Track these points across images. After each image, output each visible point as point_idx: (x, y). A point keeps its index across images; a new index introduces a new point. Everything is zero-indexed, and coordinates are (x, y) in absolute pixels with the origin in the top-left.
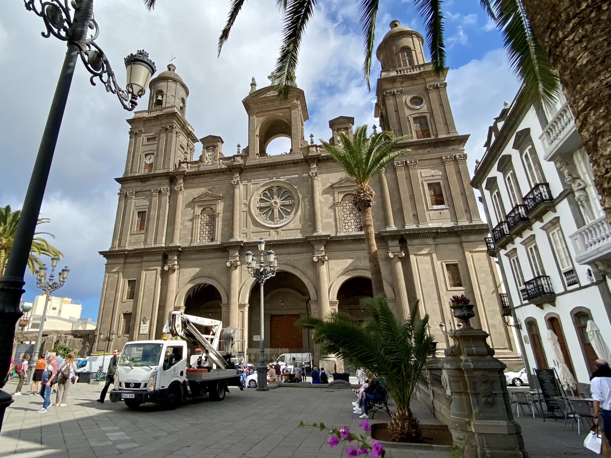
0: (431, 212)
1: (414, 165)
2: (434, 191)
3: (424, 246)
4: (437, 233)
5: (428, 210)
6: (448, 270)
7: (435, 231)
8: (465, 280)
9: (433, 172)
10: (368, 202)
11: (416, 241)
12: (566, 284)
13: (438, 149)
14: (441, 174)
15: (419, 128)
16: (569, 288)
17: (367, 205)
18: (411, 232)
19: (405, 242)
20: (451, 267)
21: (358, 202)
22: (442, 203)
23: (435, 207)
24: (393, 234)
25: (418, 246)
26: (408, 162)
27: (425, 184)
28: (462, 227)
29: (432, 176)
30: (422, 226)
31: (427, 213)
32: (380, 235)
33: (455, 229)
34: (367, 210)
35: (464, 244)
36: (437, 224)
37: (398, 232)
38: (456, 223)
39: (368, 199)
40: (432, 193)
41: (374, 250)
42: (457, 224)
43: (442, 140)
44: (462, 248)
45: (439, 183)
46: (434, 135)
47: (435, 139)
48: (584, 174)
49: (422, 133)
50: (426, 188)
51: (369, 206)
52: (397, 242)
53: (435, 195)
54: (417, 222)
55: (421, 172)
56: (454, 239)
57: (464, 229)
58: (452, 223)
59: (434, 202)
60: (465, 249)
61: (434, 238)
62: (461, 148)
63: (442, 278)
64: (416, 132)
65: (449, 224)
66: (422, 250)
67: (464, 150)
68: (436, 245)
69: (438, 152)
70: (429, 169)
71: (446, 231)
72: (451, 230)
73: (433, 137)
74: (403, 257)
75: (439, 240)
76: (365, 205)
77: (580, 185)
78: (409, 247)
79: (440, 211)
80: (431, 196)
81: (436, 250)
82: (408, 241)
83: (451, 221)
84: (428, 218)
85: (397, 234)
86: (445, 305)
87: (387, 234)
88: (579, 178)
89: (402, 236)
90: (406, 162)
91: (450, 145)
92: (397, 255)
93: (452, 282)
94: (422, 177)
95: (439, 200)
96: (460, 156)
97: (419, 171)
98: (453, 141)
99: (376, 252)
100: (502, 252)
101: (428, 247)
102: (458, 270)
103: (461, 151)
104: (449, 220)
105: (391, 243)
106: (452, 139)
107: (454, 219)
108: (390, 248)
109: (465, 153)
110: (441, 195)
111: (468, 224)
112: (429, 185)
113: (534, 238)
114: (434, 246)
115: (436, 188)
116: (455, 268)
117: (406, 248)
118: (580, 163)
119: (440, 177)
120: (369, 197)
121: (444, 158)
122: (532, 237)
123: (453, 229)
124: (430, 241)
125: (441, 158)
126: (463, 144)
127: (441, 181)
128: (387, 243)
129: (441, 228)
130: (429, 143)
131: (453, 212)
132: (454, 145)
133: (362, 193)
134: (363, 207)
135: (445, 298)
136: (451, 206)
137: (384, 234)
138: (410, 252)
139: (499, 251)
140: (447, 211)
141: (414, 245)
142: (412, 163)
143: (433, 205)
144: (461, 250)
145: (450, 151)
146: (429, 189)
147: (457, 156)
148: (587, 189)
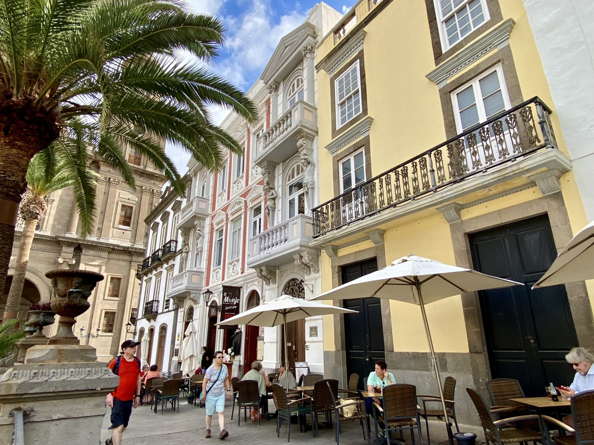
0: (115, 230)
1: (116, 184)
2: (126, 213)
3: (97, 258)
4: (114, 249)
5: (113, 227)
6: (111, 282)
7: (112, 247)
8: (122, 292)
9: (130, 196)
10: (36, 215)
11: (92, 252)
12: (164, 308)
13: (142, 178)
14: (137, 200)
15: (133, 154)
16: (165, 311)
17: (34, 217)
18: (89, 243)
19: (81, 250)
20: (115, 280)
21: (25, 212)
22: (128, 224)
23: (121, 226)
24: (71, 241)
25: (92, 257)
26: (112, 180)
27: (120, 204)
28: (136, 249)
29: (129, 199)
30: (102, 240)
31: (111, 230)
32: (56, 239)
33: (130, 250)
34: (32, 221)
35: (132, 263)
36: (116, 241)
37: (77, 240)
38: (133, 244)
39: (38, 212)
40: (123, 213)
41: (24, 260)
42: (133, 246)
43: (148, 173)
44: (130, 266)
45: (132, 208)
46: (143, 165)
47: (142, 170)
48: (191, 244)
49: (135, 160)
50: (119, 208)
51: (36, 218)
52: (72, 249)
53: (125, 217)
54: (99, 235)
55: (120, 192)
56: (127, 258)
57: (137, 251)
58: (130, 243)
59: (122, 222)
60: (132, 267)
61: (109, 253)
62: (161, 186)
63: (103, 289)
64: (130, 156)
65: (126, 244)
66: (94, 261)
67: (162, 188)
68: (108, 259)
69: (141, 182)
70: (128, 193)
71: (122, 249)
72: (126, 250)
73: (141, 167)
74: (72, 265)
75: (113, 256)
76: (31, 216)
77: (186, 249)
78: (82, 257)
79: (124, 231)
80: (121, 216)
81: (106, 264)
82: (84, 251)
83: (130, 242)
84: (110, 235)
85: (75, 242)
86: (96, 312)
87: (64, 240)
88: (188, 245)
89: (79, 245)
90: (109, 178)
91: (152, 179)
92: (68, 262)
93: (111, 293)
94: (119, 197)
95: (126, 221)
96: (157, 191)
97: (118, 191)
98: (156, 177)
99: (27, 262)
100: (145, 278)
101: (100, 260)
102: (119, 283)
103: (159, 188)
104: (129, 240)
105: (64, 249)
106: (156, 175)
107: (133, 241)
108: (62, 254)
109: (162, 190)
110: (130, 218)
111: (142, 248)
112: (123, 206)
113: (161, 273)
114: (107, 259)
115: (128, 211)
116: (118, 281)
117: (80, 256)
118: (191, 236)
119: (135, 203)
120: (39, 210)
121: (144, 188)
122: (160, 273)
123: (128, 249)
124: (105, 255)
125: (142, 187)
126: (163, 182)
127: (134, 206)
128: (62, 247)
129: (118, 246)
130: (136, 171)
131: (134, 235)
132: (156, 180)
133: (33, 204)
134: (29, 218)
135: (99, 306)
136: (135, 229)
137: (61, 239)
138: (81, 261)
139: (143, 277)
140: (130, 232)
141: (88, 255)
142: (115, 181)
143: (120, 224)
144: (128, 267)
145: (152, 184)
146: (122, 210)
147: (155, 191)
148: (189, 253)
